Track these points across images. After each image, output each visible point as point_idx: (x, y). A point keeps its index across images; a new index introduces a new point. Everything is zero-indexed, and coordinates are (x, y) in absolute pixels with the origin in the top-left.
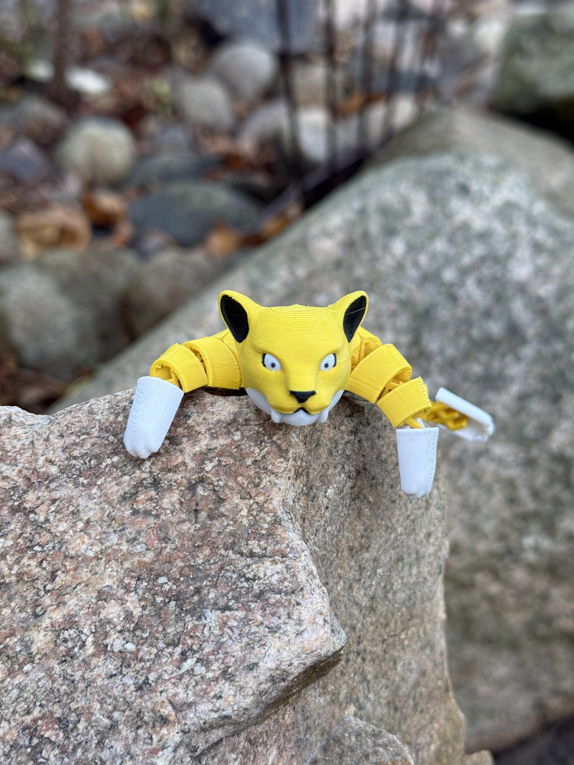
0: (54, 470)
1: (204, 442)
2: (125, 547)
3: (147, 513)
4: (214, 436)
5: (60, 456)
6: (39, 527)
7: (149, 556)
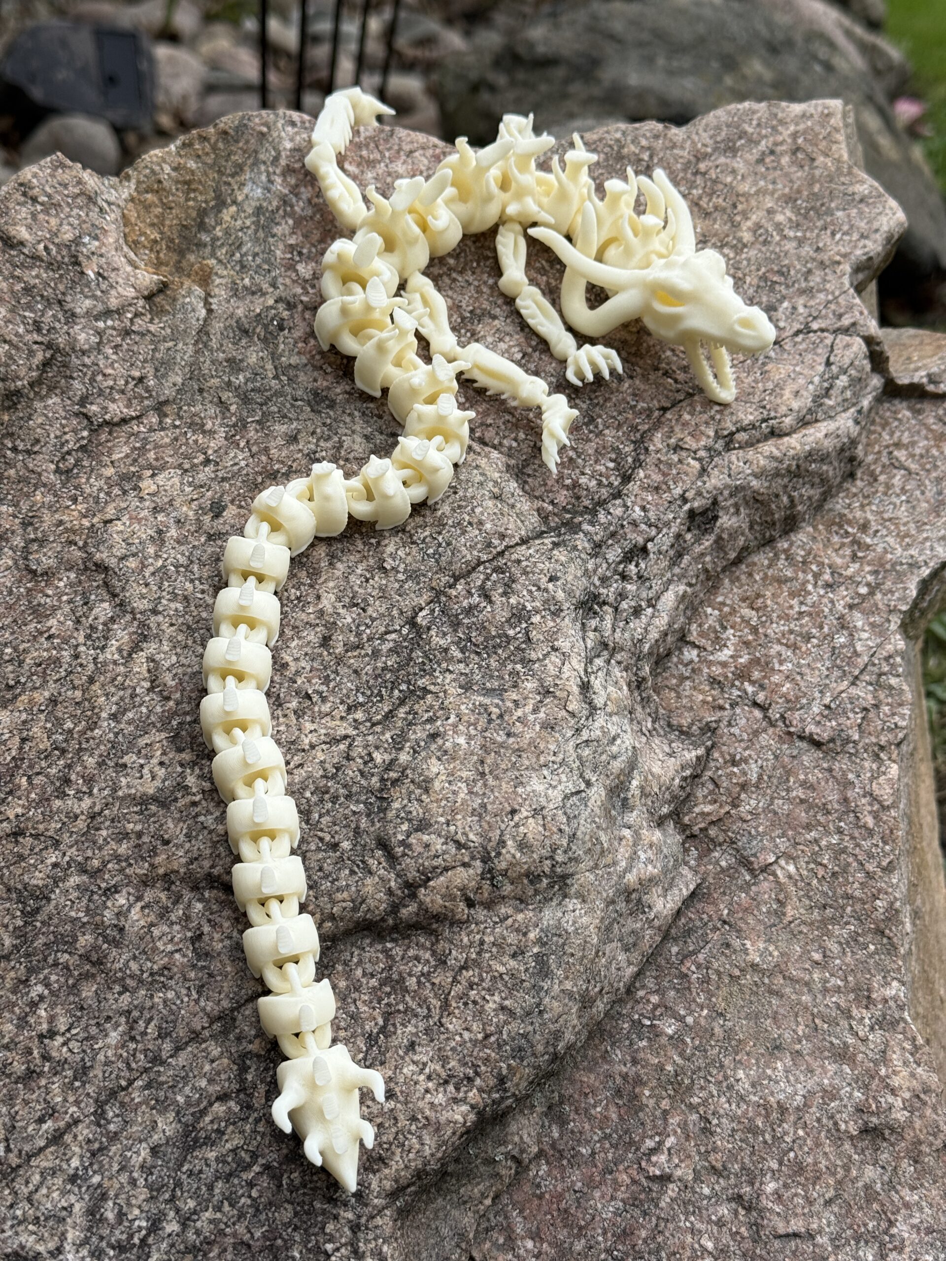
0: (709, 150)
1: (792, 128)
2: (771, 187)
3: (775, 169)
4: (797, 124)
5: (710, 142)
6: (715, 182)
7: (787, 190)
